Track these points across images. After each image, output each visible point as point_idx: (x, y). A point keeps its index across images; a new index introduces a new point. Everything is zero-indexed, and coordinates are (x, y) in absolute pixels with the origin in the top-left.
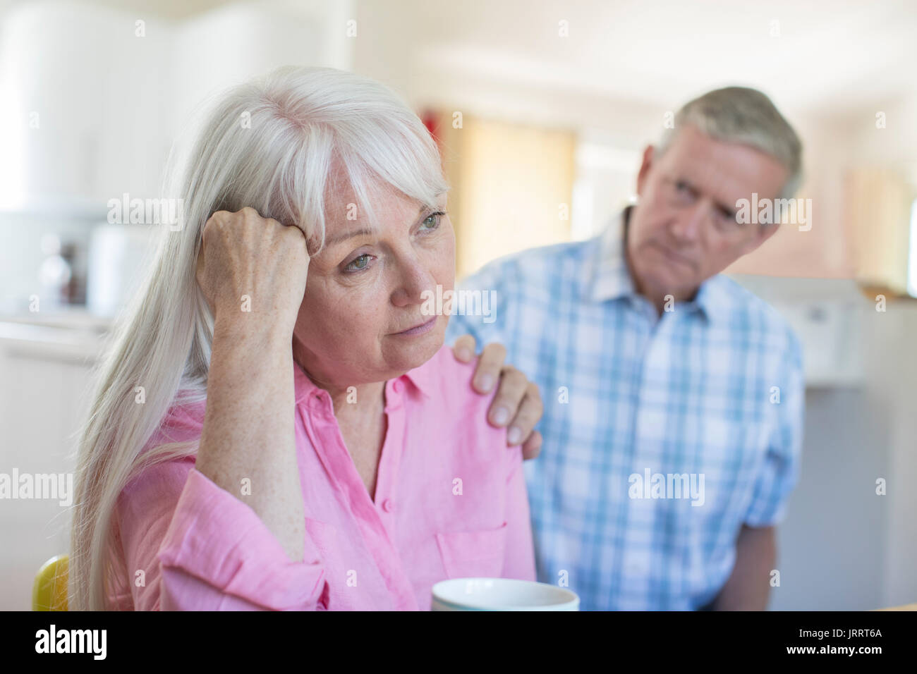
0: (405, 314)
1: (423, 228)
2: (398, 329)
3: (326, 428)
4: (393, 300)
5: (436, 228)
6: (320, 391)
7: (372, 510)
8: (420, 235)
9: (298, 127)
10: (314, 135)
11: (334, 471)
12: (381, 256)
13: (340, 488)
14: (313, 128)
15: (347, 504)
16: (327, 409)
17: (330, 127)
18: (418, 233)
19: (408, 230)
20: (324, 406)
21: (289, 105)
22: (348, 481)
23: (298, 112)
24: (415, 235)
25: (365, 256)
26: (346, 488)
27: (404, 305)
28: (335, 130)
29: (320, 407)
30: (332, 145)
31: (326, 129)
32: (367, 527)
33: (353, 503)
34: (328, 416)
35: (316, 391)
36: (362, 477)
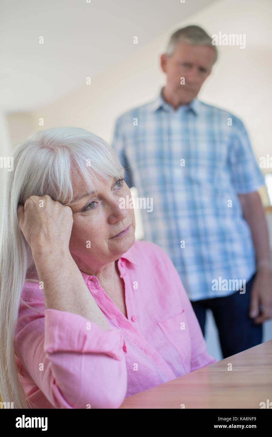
0: (116, 227)
1: (116, 187)
2: (114, 234)
3: (98, 293)
4: (109, 221)
5: (122, 186)
6: (91, 277)
7: (128, 323)
8: (115, 191)
9: (52, 150)
10: (60, 152)
11: (107, 310)
12: (100, 202)
13: (111, 318)
14: (59, 149)
15: (116, 324)
16: (97, 284)
17: (66, 147)
18: (115, 190)
19: (110, 189)
20: (95, 283)
21: (46, 142)
22: (114, 313)
23: (51, 143)
24: (113, 191)
25: (93, 202)
26: (114, 316)
27: (114, 222)
28: (69, 148)
29: (93, 284)
30: (69, 155)
31: (65, 148)
32: (128, 331)
33: (119, 322)
34: (98, 287)
35: (89, 277)
36: (119, 309)
